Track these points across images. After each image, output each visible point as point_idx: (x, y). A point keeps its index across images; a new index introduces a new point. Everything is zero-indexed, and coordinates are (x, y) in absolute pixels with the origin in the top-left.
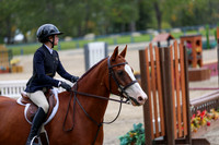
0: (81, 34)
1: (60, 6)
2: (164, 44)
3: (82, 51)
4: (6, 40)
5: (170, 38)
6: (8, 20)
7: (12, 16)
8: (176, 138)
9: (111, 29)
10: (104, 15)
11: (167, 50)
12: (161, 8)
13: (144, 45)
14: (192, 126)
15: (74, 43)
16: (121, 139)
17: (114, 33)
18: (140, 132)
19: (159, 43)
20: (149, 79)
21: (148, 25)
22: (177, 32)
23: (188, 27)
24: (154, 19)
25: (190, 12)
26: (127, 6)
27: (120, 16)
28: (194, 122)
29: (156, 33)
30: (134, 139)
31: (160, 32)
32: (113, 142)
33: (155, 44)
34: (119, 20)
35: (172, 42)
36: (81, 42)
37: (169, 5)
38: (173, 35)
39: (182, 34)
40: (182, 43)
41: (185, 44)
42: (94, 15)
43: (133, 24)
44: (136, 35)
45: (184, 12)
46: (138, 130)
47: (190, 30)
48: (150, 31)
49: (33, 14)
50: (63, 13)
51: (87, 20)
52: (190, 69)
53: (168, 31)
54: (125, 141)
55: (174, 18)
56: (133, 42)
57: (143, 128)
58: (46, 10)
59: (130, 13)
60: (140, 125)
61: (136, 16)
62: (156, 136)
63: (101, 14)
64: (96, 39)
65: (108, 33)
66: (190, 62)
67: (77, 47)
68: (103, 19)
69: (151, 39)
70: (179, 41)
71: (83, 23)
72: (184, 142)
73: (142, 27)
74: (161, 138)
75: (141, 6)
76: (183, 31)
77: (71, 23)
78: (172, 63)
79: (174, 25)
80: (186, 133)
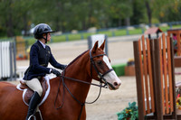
0: (85, 28)
1: (68, 5)
2: (154, 36)
3: (86, 41)
4: (23, 32)
5: (159, 31)
6: (25, 16)
7: (28, 13)
8: (164, 114)
9: (109, 24)
10: (105, 12)
11: (156, 41)
12: (151, 6)
13: (137, 37)
14: (177, 104)
15: (79, 36)
16: (119, 115)
17: (113, 27)
18: (134, 109)
19: (149, 36)
20: (142, 65)
21: (141, 20)
22: (164, 26)
23: (174, 23)
24: (146, 15)
25: (176, 10)
26: (123, 5)
27: (117, 13)
28: (179, 101)
29: (147, 27)
30: (129, 115)
31: (150, 26)
32: (112, 117)
33: (146, 36)
34: (117, 16)
35: (160, 34)
36: (85, 35)
37: (158, 3)
38: (161, 29)
39: (169, 28)
40: (169, 35)
41: (172, 36)
42: (96, 12)
43: (128, 20)
44: (131, 28)
45: (170, 9)
46: (132, 107)
47: (176, 25)
48: (142, 25)
49: (45, 11)
50: (70, 10)
51: (90, 16)
52: (175, 57)
53: (157, 25)
54: (122, 117)
55: (162, 15)
56: (128, 34)
57: (137, 105)
58: (57, 8)
59: (125, 10)
60: (134, 103)
61: (131, 13)
62: (147, 113)
63: (101, 11)
64: (98, 32)
65: (108, 27)
66: (175, 51)
67: (82, 38)
68: (103, 15)
69: (143, 32)
70: (166, 34)
71: (87, 19)
72: (170, 117)
73: (135, 22)
74: (152, 114)
75: (135, 5)
76: (169, 25)
77: (77, 18)
78: (161, 52)
79: (162, 21)
80: (172, 110)
